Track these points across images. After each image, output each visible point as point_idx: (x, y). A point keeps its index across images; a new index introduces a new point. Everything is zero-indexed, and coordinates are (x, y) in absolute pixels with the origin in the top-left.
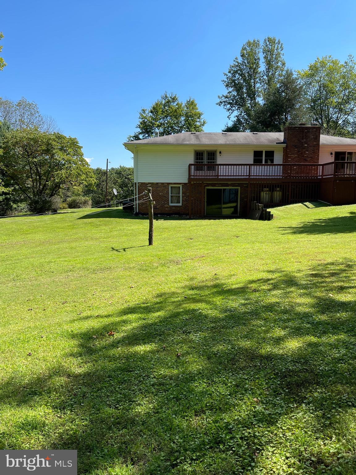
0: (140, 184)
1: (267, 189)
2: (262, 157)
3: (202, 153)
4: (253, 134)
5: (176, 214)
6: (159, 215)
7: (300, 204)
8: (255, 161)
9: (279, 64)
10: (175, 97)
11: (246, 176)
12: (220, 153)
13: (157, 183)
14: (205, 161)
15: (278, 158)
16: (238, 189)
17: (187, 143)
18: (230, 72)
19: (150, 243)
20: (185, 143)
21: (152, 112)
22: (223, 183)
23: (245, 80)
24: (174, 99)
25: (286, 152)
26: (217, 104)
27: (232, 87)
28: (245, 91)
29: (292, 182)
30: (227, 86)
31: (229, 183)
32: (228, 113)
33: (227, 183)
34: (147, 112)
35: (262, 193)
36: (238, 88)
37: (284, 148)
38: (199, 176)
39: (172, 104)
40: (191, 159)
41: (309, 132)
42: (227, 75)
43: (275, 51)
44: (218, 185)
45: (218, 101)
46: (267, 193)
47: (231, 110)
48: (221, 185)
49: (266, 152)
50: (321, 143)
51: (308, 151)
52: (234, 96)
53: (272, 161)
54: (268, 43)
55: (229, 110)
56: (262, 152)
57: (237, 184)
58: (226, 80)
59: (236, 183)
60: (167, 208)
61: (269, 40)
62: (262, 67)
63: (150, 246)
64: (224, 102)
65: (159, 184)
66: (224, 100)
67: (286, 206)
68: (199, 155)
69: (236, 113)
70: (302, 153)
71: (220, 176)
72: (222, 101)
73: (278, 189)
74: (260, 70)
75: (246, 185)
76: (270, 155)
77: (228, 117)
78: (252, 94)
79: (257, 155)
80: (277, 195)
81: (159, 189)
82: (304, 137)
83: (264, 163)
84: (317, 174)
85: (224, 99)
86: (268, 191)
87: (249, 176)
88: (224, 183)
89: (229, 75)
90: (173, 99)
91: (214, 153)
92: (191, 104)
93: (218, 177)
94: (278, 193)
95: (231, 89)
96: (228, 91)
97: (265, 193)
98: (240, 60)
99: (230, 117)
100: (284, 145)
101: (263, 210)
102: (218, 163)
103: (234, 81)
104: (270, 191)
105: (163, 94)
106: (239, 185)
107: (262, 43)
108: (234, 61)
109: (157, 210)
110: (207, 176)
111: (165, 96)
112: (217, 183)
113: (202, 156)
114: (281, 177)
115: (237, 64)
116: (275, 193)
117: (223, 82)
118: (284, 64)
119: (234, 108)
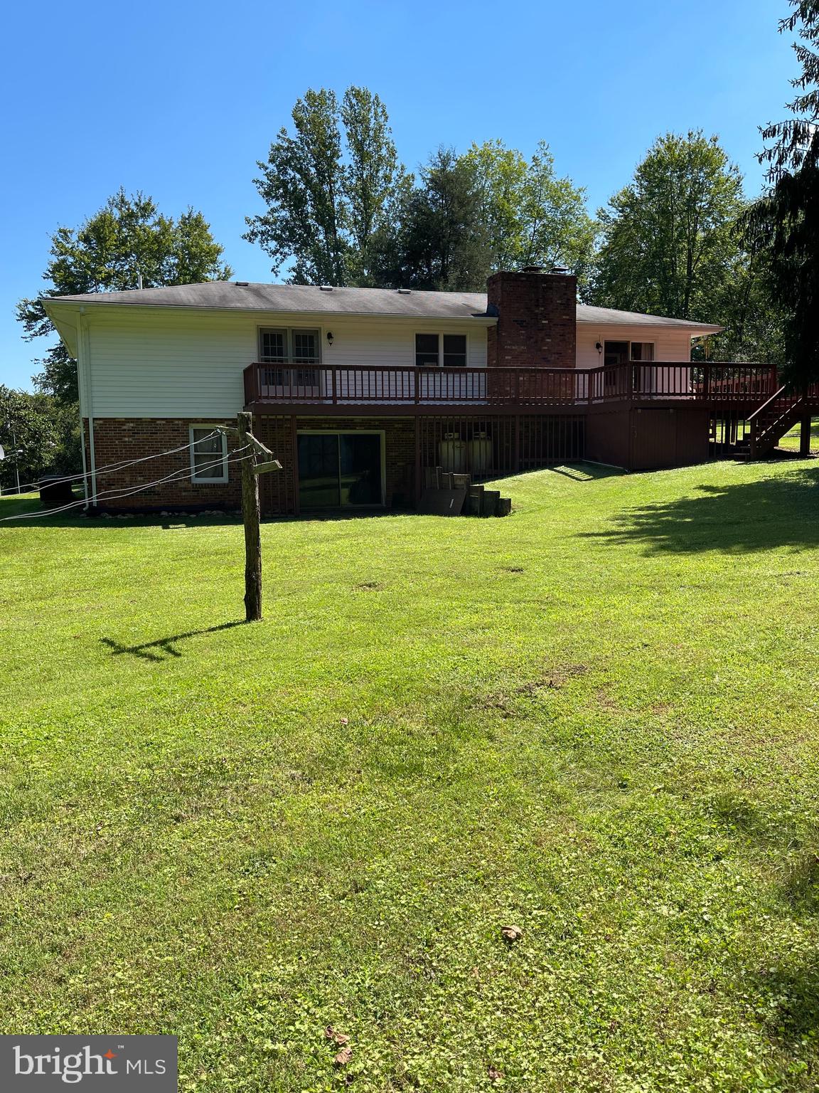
0: (101, 422)
1: (456, 435)
2: (437, 351)
3: (280, 337)
4: (400, 292)
5: (213, 507)
6: (164, 513)
7: (547, 472)
8: (420, 359)
9: (384, 152)
10: (149, 204)
11: (409, 399)
12: (330, 336)
13: (154, 420)
14: (290, 358)
15: (477, 355)
16: (378, 436)
17: (239, 305)
18: (272, 161)
19: (253, 611)
20: (233, 305)
21: (86, 239)
22: (341, 420)
23: (308, 184)
24: (146, 210)
25: (495, 337)
26: (244, 237)
27: (277, 199)
28: (310, 209)
29: (521, 416)
30: (267, 194)
31: (358, 418)
32: (272, 262)
33: (352, 420)
34: (74, 238)
35: (444, 446)
36: (296, 201)
37: (489, 329)
38: (282, 398)
39: (140, 221)
40: (250, 353)
41: (551, 288)
42: (267, 168)
43: (373, 121)
44: (327, 426)
45: (247, 230)
46: (457, 444)
47: (281, 253)
48: (334, 426)
49: (445, 337)
50: (578, 316)
51: (549, 336)
52: (284, 219)
53: (462, 360)
54: (354, 101)
55: (274, 253)
56: (436, 337)
57: (377, 423)
58: (265, 179)
59: (375, 420)
60: (185, 490)
61: (357, 94)
62: (346, 158)
63: (254, 623)
64: (263, 233)
65: (158, 422)
66: (260, 229)
67: (515, 478)
68: (271, 340)
69: (292, 261)
70: (536, 342)
71: (341, 398)
72: (255, 231)
73: (483, 434)
74: (339, 162)
75: (400, 426)
76: (456, 344)
77: (273, 270)
78: (328, 219)
79: (426, 344)
80: (481, 449)
81: (159, 436)
82: (541, 301)
83: (441, 365)
84: (573, 394)
85: (259, 227)
86: (458, 439)
87: (417, 399)
88: (344, 420)
89: (272, 167)
90: (144, 209)
91: (311, 338)
92: (193, 225)
93: (335, 402)
94: (483, 444)
95: (275, 204)
96: (269, 209)
97: (451, 444)
98: (293, 133)
99: (278, 269)
100: (493, 321)
101: (470, 490)
102: (325, 362)
103: (284, 184)
104: (464, 439)
105: (114, 194)
106: (382, 424)
107: (340, 100)
108: (279, 136)
109: (156, 497)
110: (303, 398)
111: (118, 200)
112: (325, 420)
113: (280, 343)
114: (483, 403)
115: (286, 145)
116: (477, 443)
117: (258, 185)
118: (392, 153)
119: (286, 250)
